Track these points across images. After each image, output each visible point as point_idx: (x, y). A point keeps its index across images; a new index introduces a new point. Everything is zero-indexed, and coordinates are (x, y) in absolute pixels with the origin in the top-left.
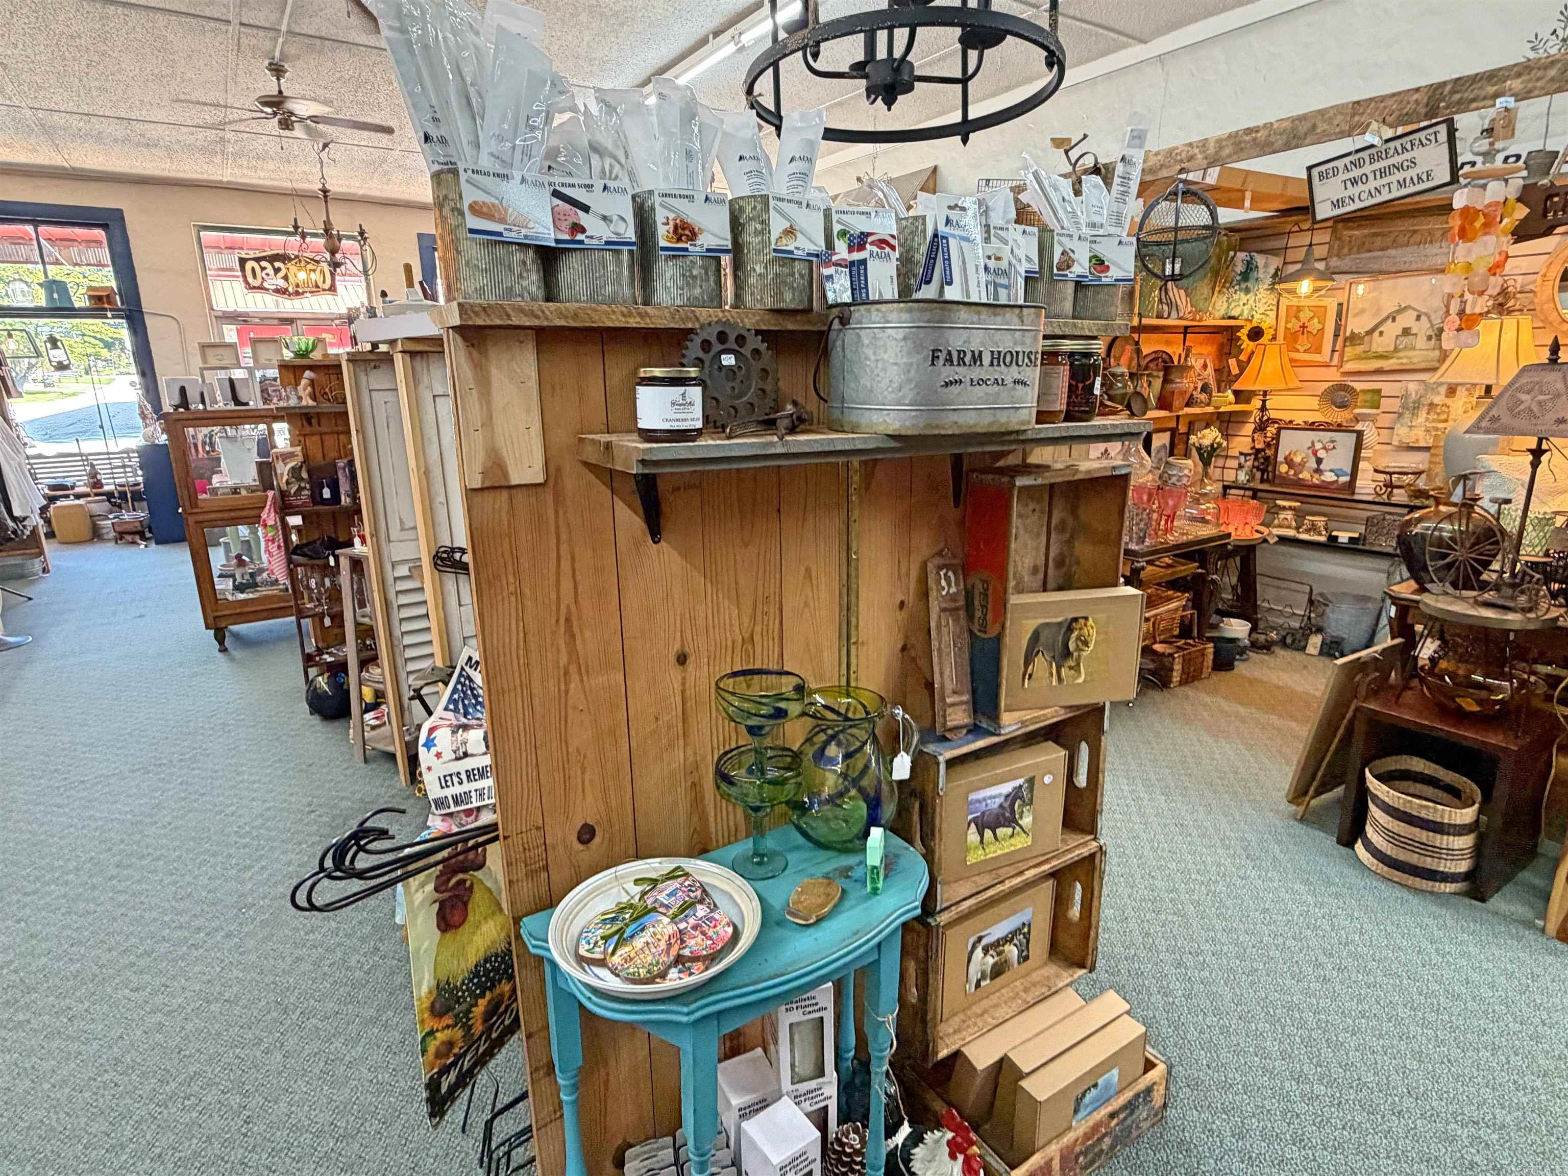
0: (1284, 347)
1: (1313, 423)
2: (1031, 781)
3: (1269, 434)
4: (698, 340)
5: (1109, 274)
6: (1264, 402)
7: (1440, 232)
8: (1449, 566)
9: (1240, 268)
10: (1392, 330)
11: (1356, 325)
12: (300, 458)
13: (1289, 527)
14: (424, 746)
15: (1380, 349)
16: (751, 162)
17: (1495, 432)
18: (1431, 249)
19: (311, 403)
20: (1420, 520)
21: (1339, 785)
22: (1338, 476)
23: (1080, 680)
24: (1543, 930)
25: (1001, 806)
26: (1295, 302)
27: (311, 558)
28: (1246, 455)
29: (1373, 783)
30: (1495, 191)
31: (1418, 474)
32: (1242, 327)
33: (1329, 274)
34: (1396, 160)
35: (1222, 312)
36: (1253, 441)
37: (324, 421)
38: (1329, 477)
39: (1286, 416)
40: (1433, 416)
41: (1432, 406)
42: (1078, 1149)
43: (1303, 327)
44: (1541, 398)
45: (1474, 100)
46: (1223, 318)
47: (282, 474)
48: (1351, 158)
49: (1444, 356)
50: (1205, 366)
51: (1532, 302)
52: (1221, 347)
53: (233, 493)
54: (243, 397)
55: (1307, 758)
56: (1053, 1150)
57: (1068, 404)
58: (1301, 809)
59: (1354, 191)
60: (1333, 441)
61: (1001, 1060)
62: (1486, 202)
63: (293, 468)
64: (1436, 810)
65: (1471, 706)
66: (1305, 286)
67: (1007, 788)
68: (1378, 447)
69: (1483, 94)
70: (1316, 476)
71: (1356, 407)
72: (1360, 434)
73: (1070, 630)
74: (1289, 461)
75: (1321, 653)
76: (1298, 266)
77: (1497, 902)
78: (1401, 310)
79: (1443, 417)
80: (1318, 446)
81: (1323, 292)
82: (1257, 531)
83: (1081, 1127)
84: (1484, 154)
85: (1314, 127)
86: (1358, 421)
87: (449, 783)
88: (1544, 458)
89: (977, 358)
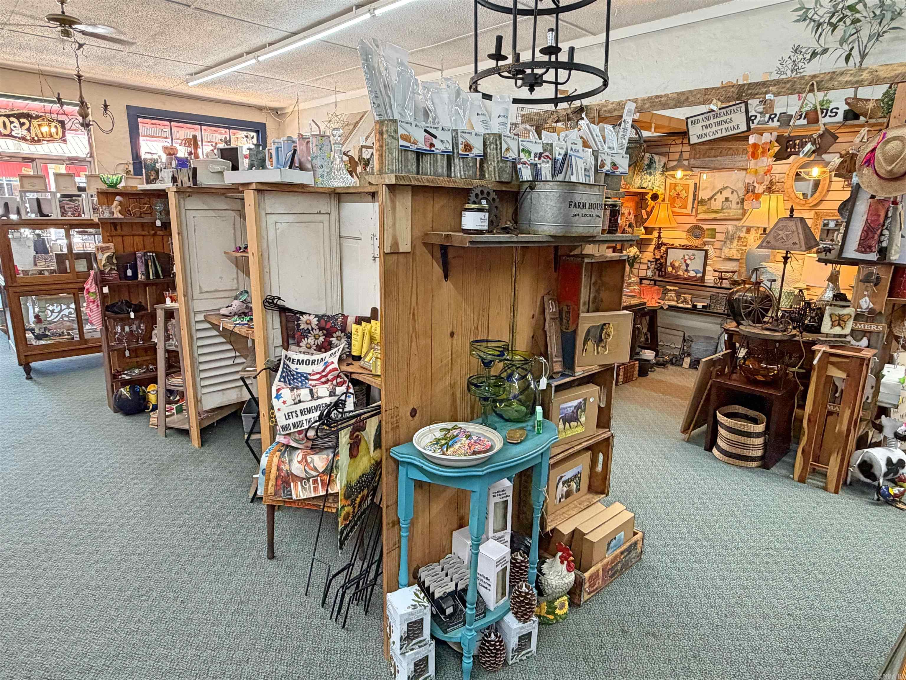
0: (669, 205)
1: (683, 246)
2: (585, 400)
3: (662, 251)
4: (474, 193)
5: (618, 170)
6: (660, 233)
7: (742, 150)
8: (750, 313)
9: (646, 162)
10: (720, 198)
11: (703, 195)
12: (113, 250)
13: (673, 300)
14: (275, 398)
15: (715, 208)
16: (482, 116)
17: (768, 248)
18: (738, 158)
19: (120, 216)
20: (737, 291)
21: (705, 424)
22: (696, 273)
23: (606, 353)
24: (793, 479)
25: (573, 412)
26: (674, 181)
27: (117, 313)
28: (651, 262)
29: (720, 417)
30: (767, 137)
31: (734, 272)
32: (648, 193)
33: (691, 168)
34: (724, 118)
35: (638, 185)
36: (654, 254)
37: (124, 228)
38: (692, 274)
39: (671, 242)
40: (740, 243)
41: (739, 237)
42: (609, 567)
43: (678, 194)
44: (787, 233)
45: (757, 94)
46: (639, 188)
47: (101, 260)
48: (705, 115)
49: (744, 214)
50: (629, 214)
51: (783, 188)
52: (637, 203)
53: (40, 274)
54: (45, 211)
55: (690, 409)
56: (599, 566)
57: (609, 226)
58: (687, 436)
59: (706, 131)
60: (694, 255)
61: (574, 532)
62: (763, 142)
63: (108, 256)
64: (747, 426)
65: (760, 378)
66: (679, 174)
67: (575, 403)
68: (715, 259)
69: (760, 91)
70: (686, 273)
71: (704, 237)
72: (706, 251)
73: (602, 329)
74: (672, 265)
75: (690, 367)
76: (675, 163)
77: (774, 469)
78: (725, 188)
79: (744, 244)
80: (687, 257)
81: (688, 177)
82: (658, 303)
83: (609, 557)
84: (761, 113)
85: (688, 98)
86: (705, 245)
87: (291, 417)
88: (789, 260)
89: (584, 206)
